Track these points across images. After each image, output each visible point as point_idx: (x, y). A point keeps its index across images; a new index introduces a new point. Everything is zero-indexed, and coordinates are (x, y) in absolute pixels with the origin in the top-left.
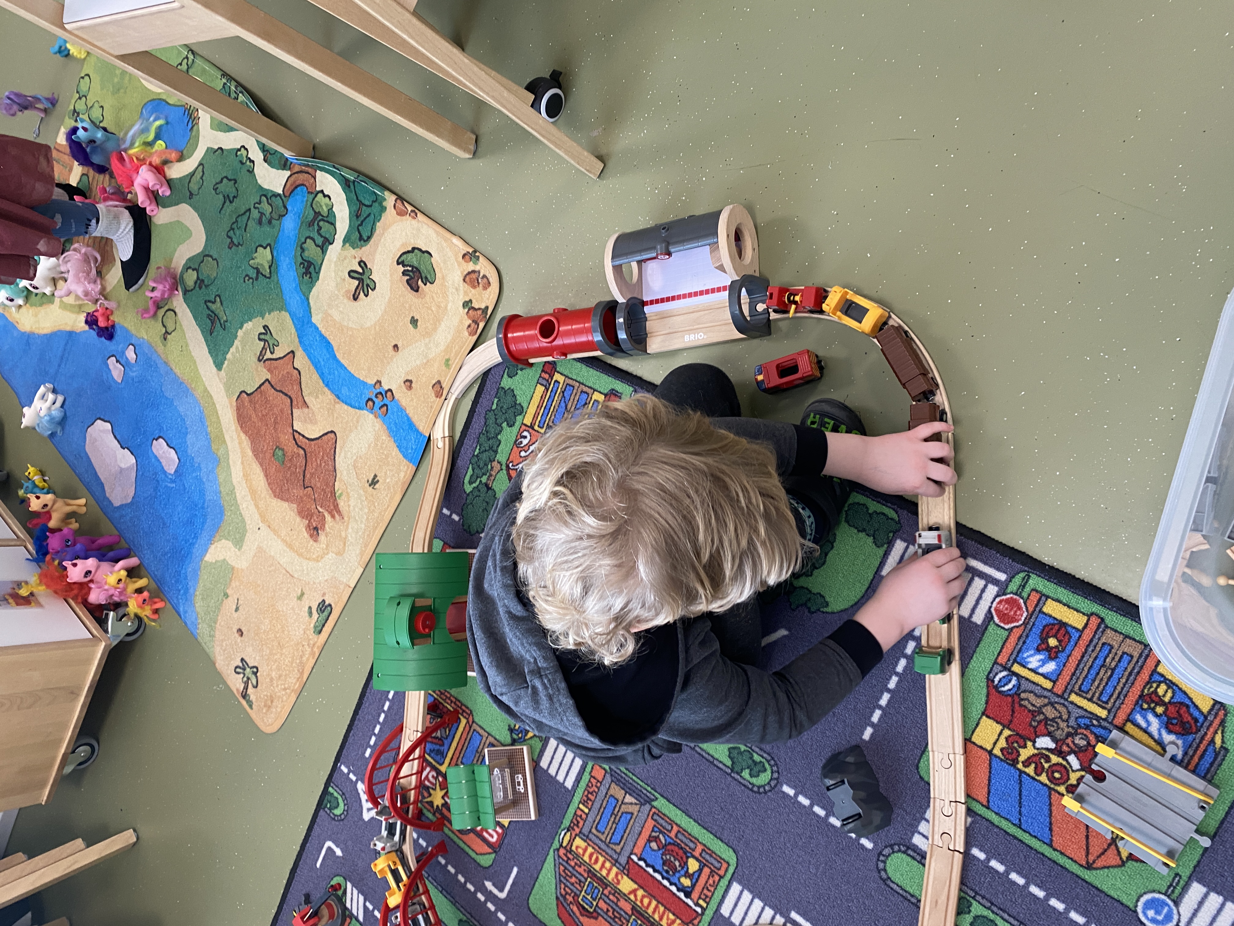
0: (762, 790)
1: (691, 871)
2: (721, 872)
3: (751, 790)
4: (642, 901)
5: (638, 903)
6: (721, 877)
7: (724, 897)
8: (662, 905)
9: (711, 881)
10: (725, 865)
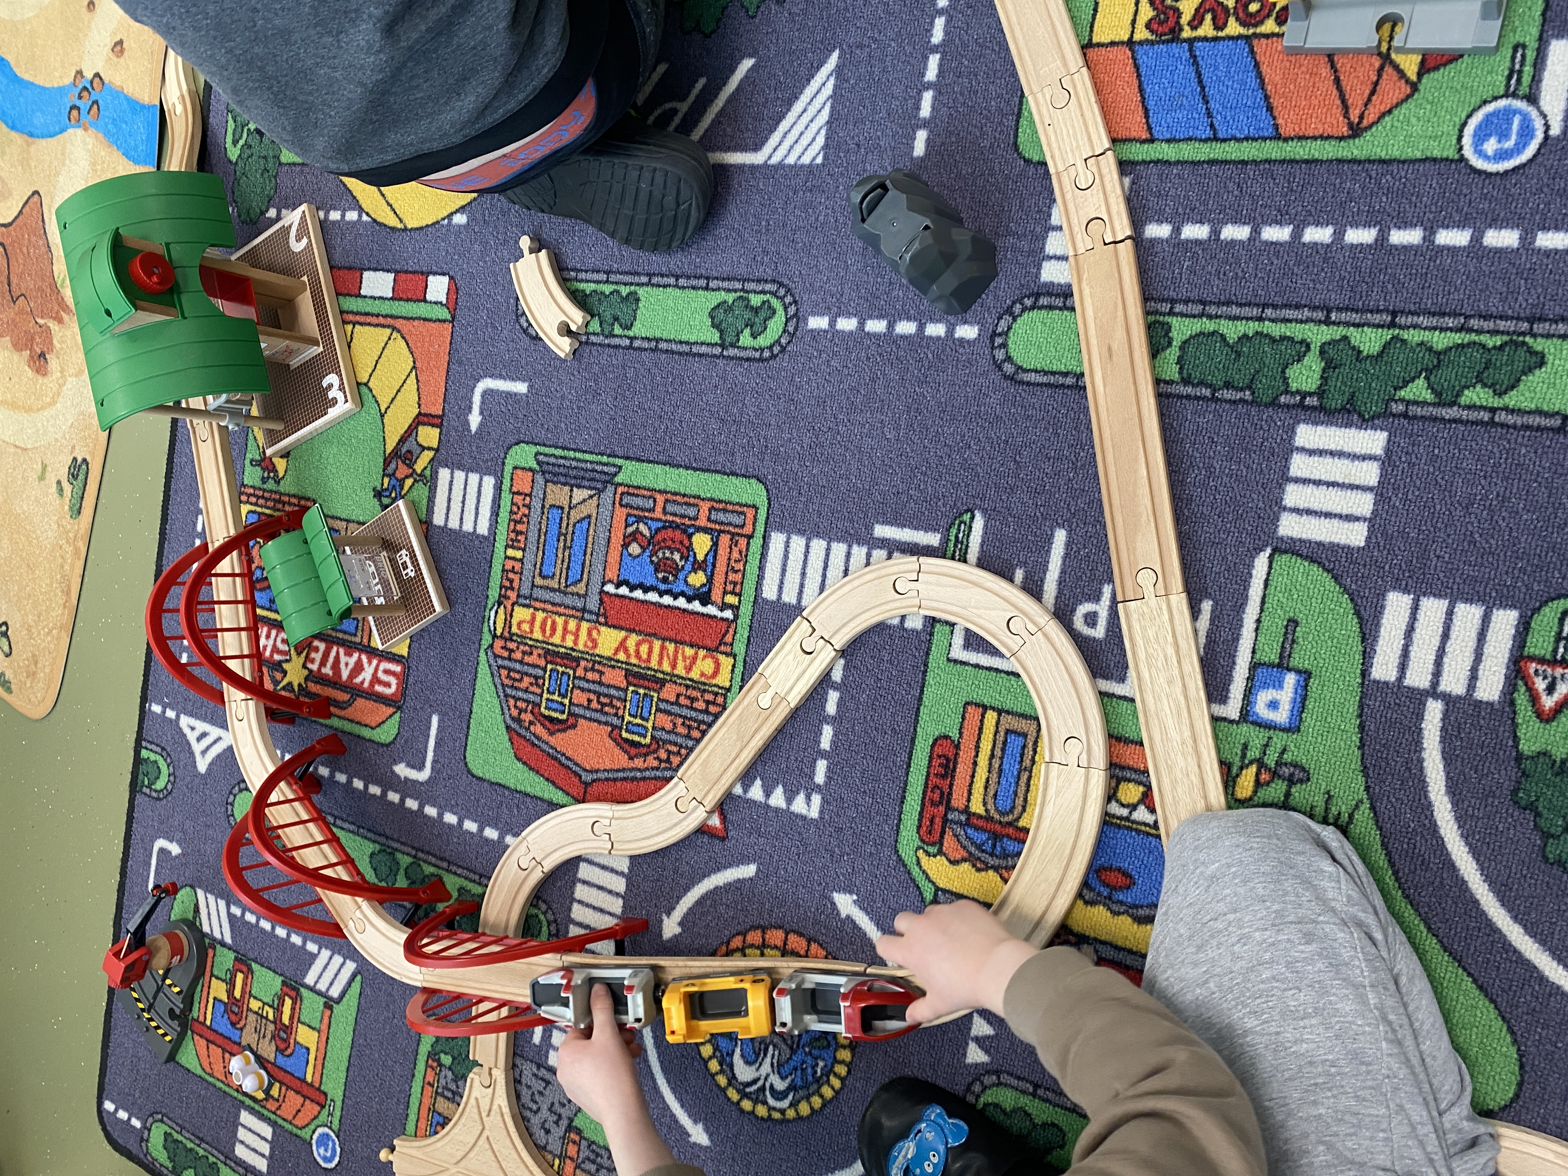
0: (776, 349)
1: (700, 557)
2: (748, 530)
3: (761, 360)
4: (638, 654)
5: (634, 660)
6: (750, 537)
7: (761, 568)
8: (671, 641)
9: (735, 555)
10: (750, 513)
